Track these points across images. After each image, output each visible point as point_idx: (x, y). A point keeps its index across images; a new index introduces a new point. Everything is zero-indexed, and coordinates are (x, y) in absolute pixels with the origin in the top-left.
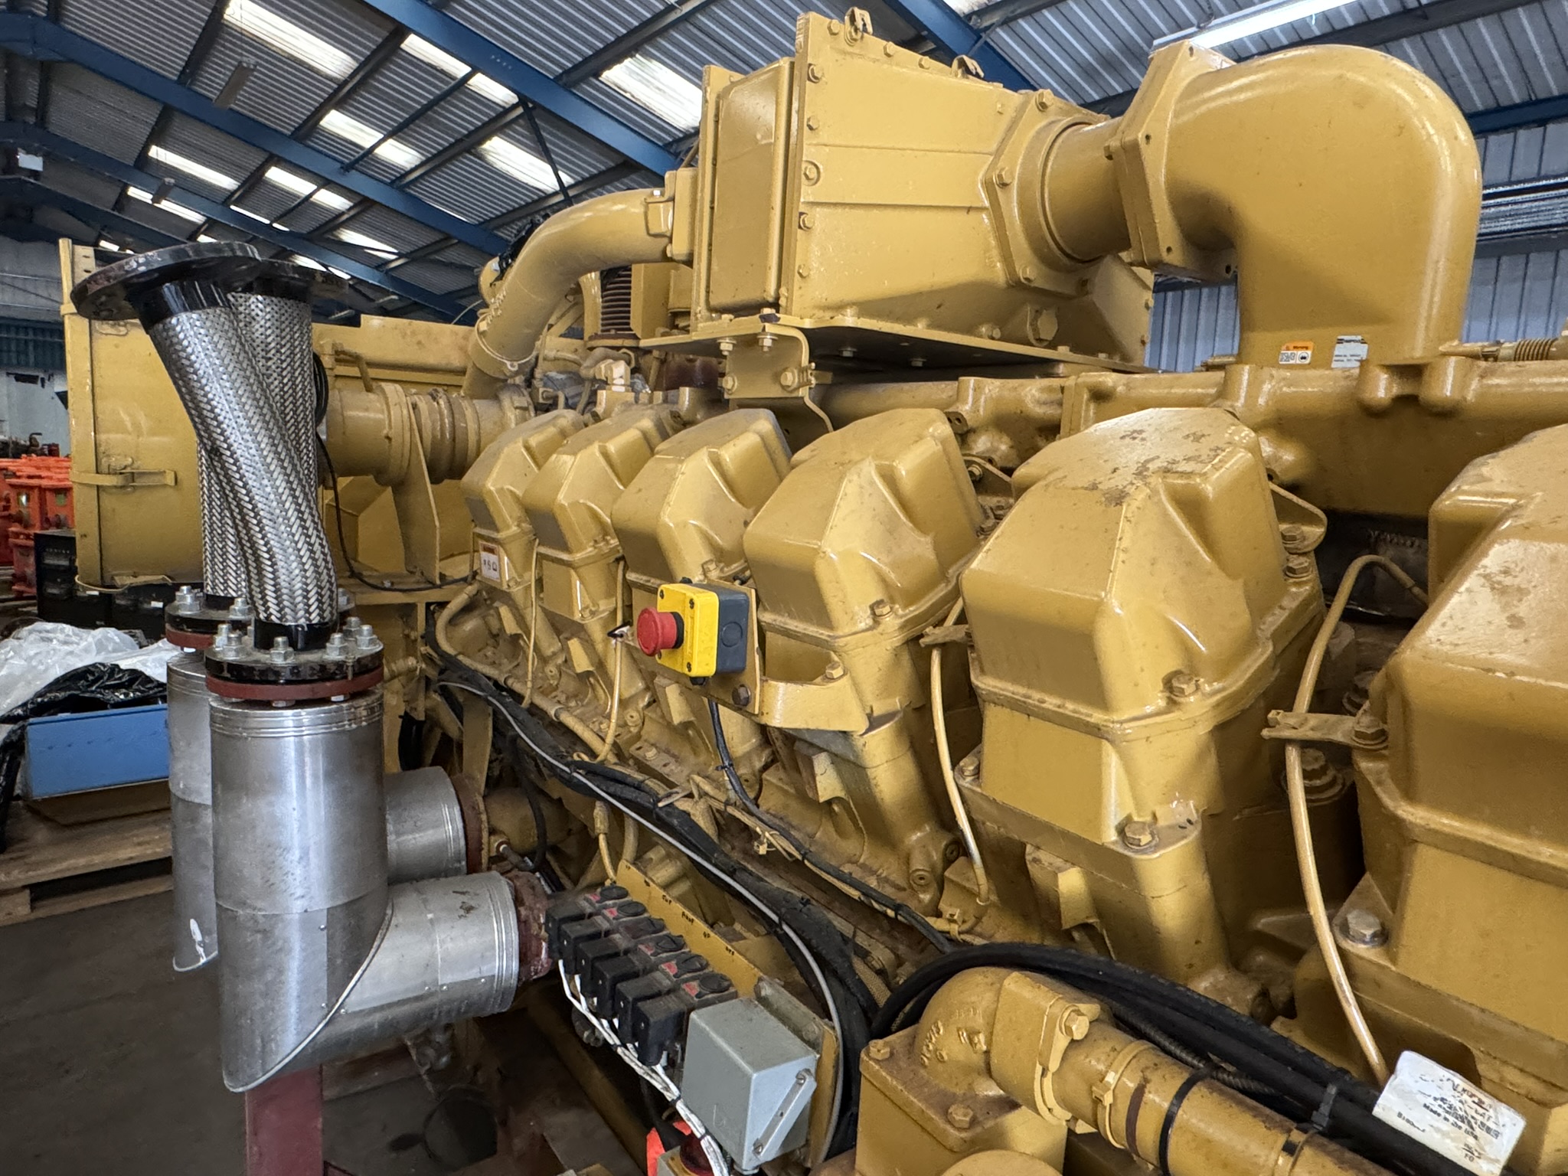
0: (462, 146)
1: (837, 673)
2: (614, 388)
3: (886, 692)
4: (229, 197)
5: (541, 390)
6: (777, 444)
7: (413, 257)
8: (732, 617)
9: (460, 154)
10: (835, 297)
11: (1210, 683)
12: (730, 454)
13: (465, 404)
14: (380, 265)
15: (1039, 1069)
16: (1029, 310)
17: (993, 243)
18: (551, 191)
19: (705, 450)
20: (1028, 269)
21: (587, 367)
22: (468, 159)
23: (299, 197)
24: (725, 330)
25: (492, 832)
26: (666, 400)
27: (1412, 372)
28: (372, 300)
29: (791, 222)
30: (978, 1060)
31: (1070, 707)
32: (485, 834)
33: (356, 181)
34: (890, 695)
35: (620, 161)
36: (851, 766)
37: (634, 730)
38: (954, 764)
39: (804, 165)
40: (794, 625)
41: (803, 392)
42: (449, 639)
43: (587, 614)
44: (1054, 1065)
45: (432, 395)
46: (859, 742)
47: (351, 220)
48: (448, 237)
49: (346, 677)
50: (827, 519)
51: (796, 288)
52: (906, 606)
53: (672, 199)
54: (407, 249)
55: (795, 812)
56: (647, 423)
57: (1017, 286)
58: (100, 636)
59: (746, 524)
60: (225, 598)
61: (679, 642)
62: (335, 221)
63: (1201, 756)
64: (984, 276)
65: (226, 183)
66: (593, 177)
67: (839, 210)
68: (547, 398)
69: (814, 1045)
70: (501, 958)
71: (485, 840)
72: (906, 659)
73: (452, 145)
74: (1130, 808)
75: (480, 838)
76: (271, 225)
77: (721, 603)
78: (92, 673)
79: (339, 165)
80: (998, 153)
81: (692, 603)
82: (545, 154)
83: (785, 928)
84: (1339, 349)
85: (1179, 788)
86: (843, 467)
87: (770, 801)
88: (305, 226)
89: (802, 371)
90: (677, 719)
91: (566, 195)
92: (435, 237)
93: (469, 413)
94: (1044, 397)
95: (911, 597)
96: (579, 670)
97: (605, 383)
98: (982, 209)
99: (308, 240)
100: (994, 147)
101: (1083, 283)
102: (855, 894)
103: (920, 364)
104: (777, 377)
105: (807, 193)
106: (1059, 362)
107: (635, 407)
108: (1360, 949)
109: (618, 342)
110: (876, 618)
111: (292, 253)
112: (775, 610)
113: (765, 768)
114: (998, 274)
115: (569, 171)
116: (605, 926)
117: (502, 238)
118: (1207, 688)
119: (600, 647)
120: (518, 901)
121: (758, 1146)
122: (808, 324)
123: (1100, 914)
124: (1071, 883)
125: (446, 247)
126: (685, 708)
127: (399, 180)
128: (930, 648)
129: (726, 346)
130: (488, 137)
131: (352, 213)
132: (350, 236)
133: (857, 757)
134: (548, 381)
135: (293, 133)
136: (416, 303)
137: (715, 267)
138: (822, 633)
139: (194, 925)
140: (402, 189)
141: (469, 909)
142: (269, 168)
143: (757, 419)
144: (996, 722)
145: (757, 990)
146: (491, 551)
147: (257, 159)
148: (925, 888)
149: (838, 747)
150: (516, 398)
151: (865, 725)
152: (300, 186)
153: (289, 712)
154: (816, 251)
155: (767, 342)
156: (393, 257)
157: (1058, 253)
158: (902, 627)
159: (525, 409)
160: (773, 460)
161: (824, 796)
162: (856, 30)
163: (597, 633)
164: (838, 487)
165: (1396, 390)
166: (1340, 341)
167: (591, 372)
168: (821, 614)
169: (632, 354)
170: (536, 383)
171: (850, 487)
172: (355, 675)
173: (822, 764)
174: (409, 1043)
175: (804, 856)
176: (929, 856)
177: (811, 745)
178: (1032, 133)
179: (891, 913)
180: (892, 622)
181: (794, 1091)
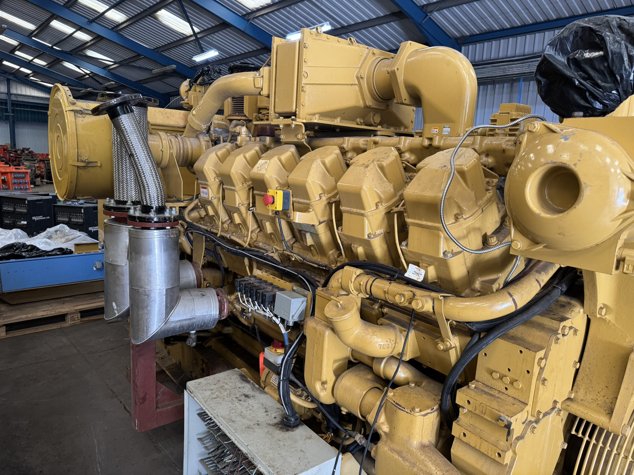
0: (147, 13)
1: (311, 210)
2: (242, 135)
3: (323, 216)
4: (31, 34)
5: (213, 135)
6: (296, 155)
7: (122, 64)
8: (286, 197)
9: (146, 16)
10: (313, 111)
11: (385, 204)
12: (284, 157)
13: (187, 139)
14: (106, 67)
15: (350, 282)
16: (372, 114)
17: (359, 94)
18: (189, 35)
19: (276, 156)
20: (370, 102)
21: (231, 128)
22: (149, 19)
23: (66, 34)
24: (282, 122)
25: (204, 280)
26: (260, 140)
27: (431, 139)
28: (101, 84)
29: (300, 89)
30: (339, 285)
31: (358, 211)
32: (202, 280)
33: (95, 28)
34: (324, 217)
35: (222, 22)
36: (315, 235)
37: (255, 239)
38: (337, 229)
39: (303, 73)
40: (301, 200)
41: (303, 140)
42: (189, 217)
43: (240, 205)
44: (353, 280)
45: (175, 136)
46: (317, 228)
47: (92, 46)
48: (139, 55)
49: (171, 222)
50: (308, 174)
51: (301, 108)
52: (327, 195)
53: (263, 77)
54: (118, 60)
55: (302, 252)
56: (257, 148)
57: (366, 107)
58: (14, 232)
59: (288, 176)
60: (123, 201)
61: (273, 203)
62: (84, 46)
63: (383, 219)
64: (358, 105)
65: (30, 27)
66: (209, 29)
67: (314, 86)
68: (216, 138)
69: (305, 296)
70: (214, 311)
71: (202, 282)
72: (328, 208)
73: (141, 12)
74: (370, 231)
75: (201, 281)
76: (52, 47)
77: (284, 194)
78: (15, 246)
79: (87, 20)
80: (360, 68)
81: (277, 193)
82: (187, 19)
83: (299, 275)
84: (444, 129)
85: (380, 227)
86: (313, 161)
87: (295, 250)
88: (68, 48)
89: (303, 134)
90: (269, 232)
91: (196, 37)
92: (133, 55)
93: (188, 142)
94: (364, 143)
95: (329, 192)
96: (237, 223)
97: (239, 134)
98: (356, 84)
99: (71, 55)
100: (359, 65)
101: (388, 106)
102: (316, 266)
103: (338, 131)
104: (296, 136)
105: (304, 81)
106: (378, 131)
107: (250, 142)
108: (404, 248)
109: (239, 118)
110: (320, 197)
111: (62, 60)
112: (296, 197)
113: (294, 243)
114: (361, 104)
115: (198, 26)
116: (252, 282)
117: (165, 56)
118: (384, 205)
119: (244, 215)
120: (218, 295)
121: (293, 316)
122: (304, 121)
123: (367, 258)
124: (360, 250)
125: (138, 59)
126: (271, 229)
127: (116, 28)
128: (332, 203)
129: (281, 126)
130: (160, 9)
131: (92, 42)
132: (91, 53)
133: (316, 231)
134: (215, 131)
135: (65, 4)
136: (122, 85)
137: (276, 100)
138: (308, 202)
139: (114, 304)
140: (117, 32)
141: (203, 295)
142: (52, 20)
143: (290, 148)
144: (345, 216)
145: (292, 288)
146: (205, 188)
147: (47, 16)
148: (333, 263)
149: (312, 231)
150: (205, 137)
151: (318, 223)
152: (68, 30)
153: (156, 231)
154: (307, 97)
155: (293, 126)
156: (112, 63)
157: (378, 97)
158: (327, 199)
159: (208, 141)
160: (295, 159)
161: (309, 244)
162: (318, 33)
163: (243, 209)
164: (311, 165)
165: (428, 143)
166: (444, 127)
167: (234, 130)
168: (308, 198)
169: (245, 122)
170: (211, 132)
171: (314, 166)
172: (173, 221)
173: (308, 236)
174: (164, 369)
175: (304, 259)
176: (334, 256)
177: (305, 231)
178: (371, 61)
179: (324, 268)
180: (324, 198)
181: (301, 305)
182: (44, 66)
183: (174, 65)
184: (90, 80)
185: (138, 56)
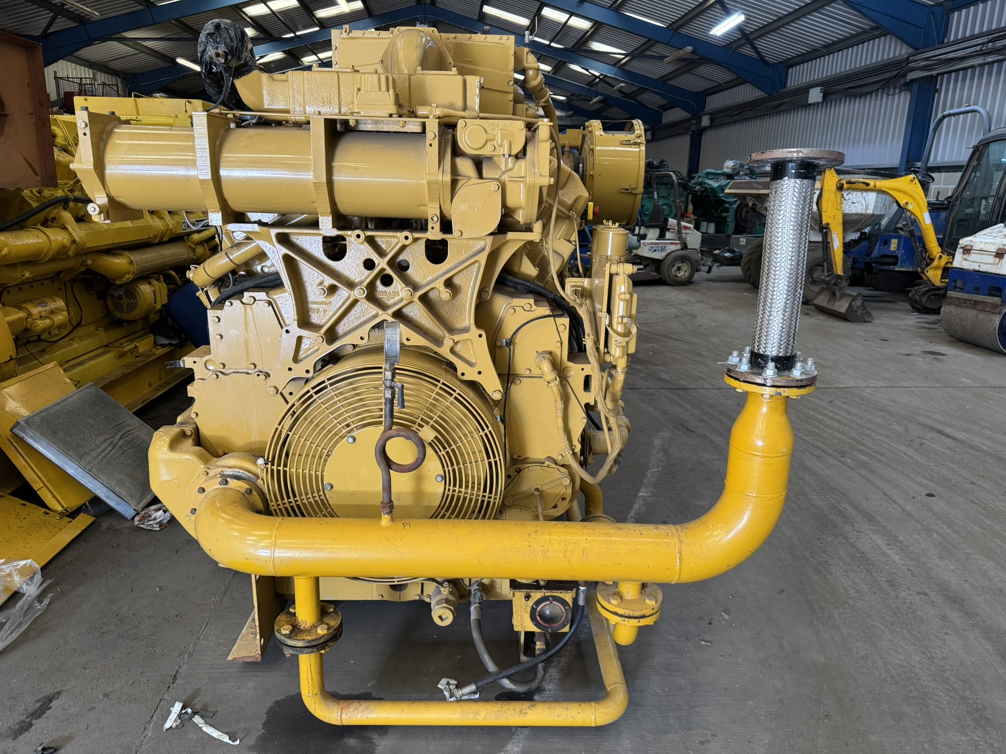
182: (549, 72)
183: (689, 47)
184: (603, 84)
185: (650, 43)
